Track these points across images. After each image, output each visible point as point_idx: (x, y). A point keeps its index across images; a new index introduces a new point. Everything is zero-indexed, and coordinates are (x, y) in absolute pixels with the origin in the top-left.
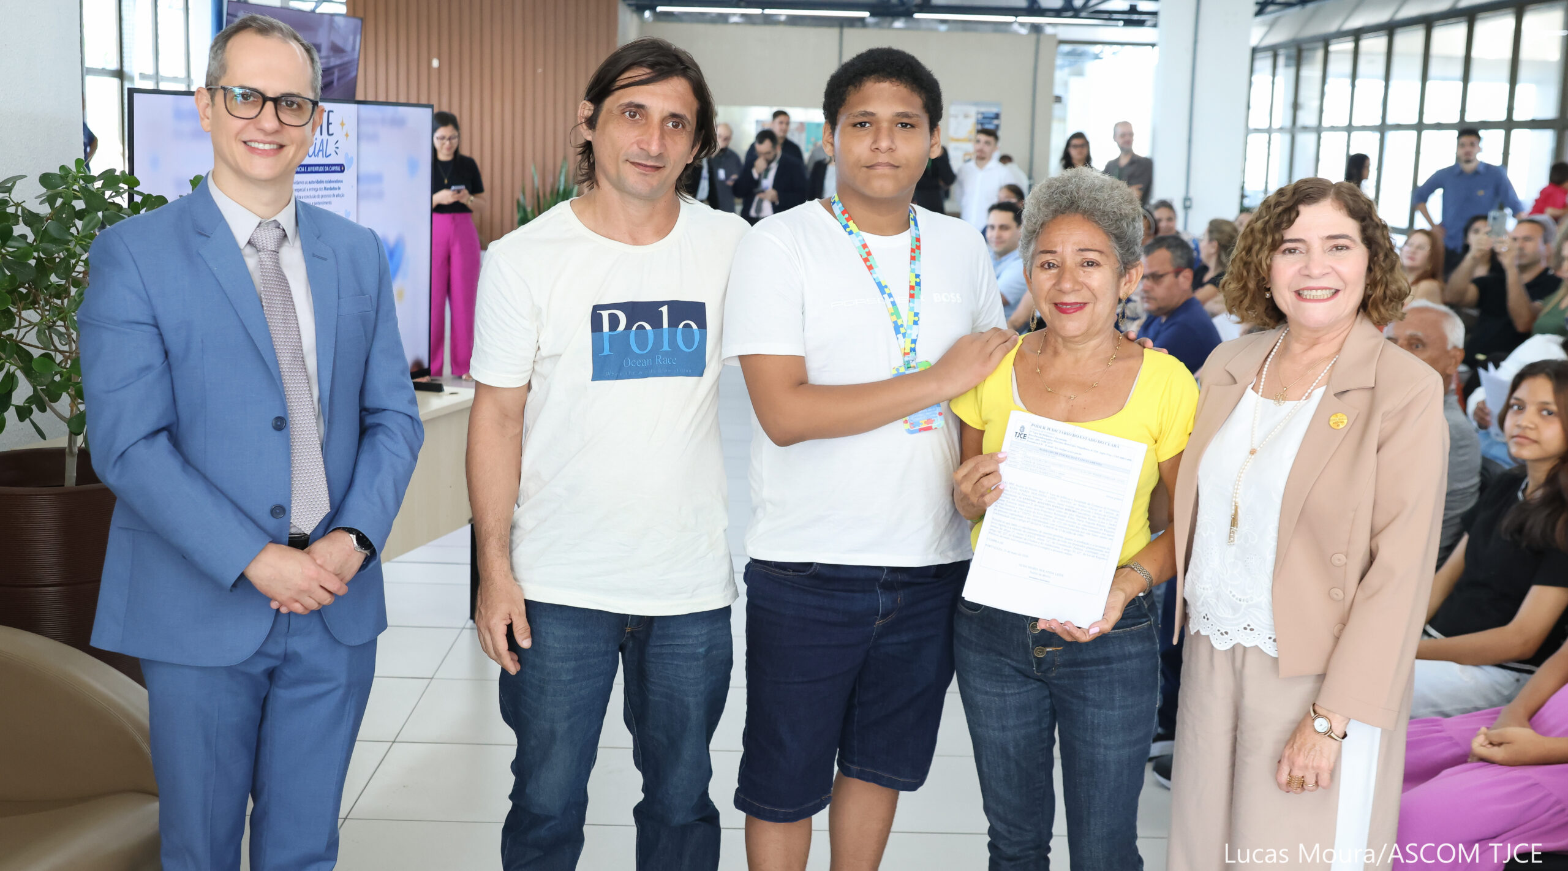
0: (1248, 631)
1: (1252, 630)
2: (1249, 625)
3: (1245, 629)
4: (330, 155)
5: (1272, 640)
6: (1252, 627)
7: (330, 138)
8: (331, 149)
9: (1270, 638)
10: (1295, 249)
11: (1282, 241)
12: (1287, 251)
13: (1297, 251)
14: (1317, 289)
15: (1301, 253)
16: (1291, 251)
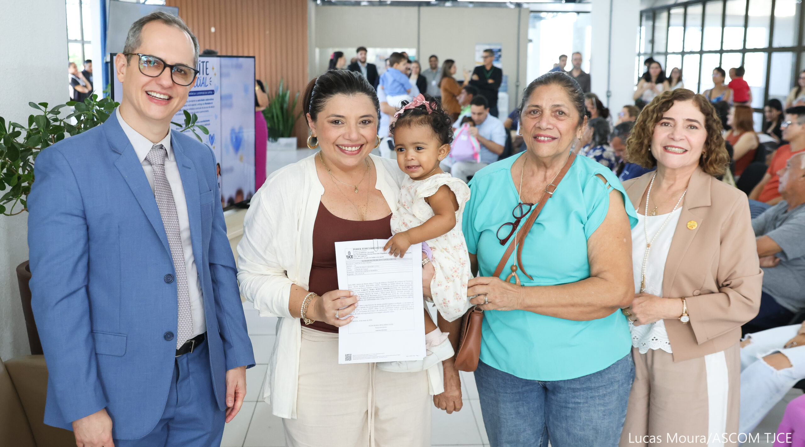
0: (655, 341)
1: (656, 340)
2: (654, 338)
3: (653, 340)
4: (207, 85)
5: (667, 344)
6: (656, 338)
7: (207, 76)
8: (208, 82)
9: (666, 343)
10: (668, 123)
11: (662, 118)
12: (663, 124)
13: (669, 125)
14: (676, 147)
15: (671, 126)
16: (666, 124)
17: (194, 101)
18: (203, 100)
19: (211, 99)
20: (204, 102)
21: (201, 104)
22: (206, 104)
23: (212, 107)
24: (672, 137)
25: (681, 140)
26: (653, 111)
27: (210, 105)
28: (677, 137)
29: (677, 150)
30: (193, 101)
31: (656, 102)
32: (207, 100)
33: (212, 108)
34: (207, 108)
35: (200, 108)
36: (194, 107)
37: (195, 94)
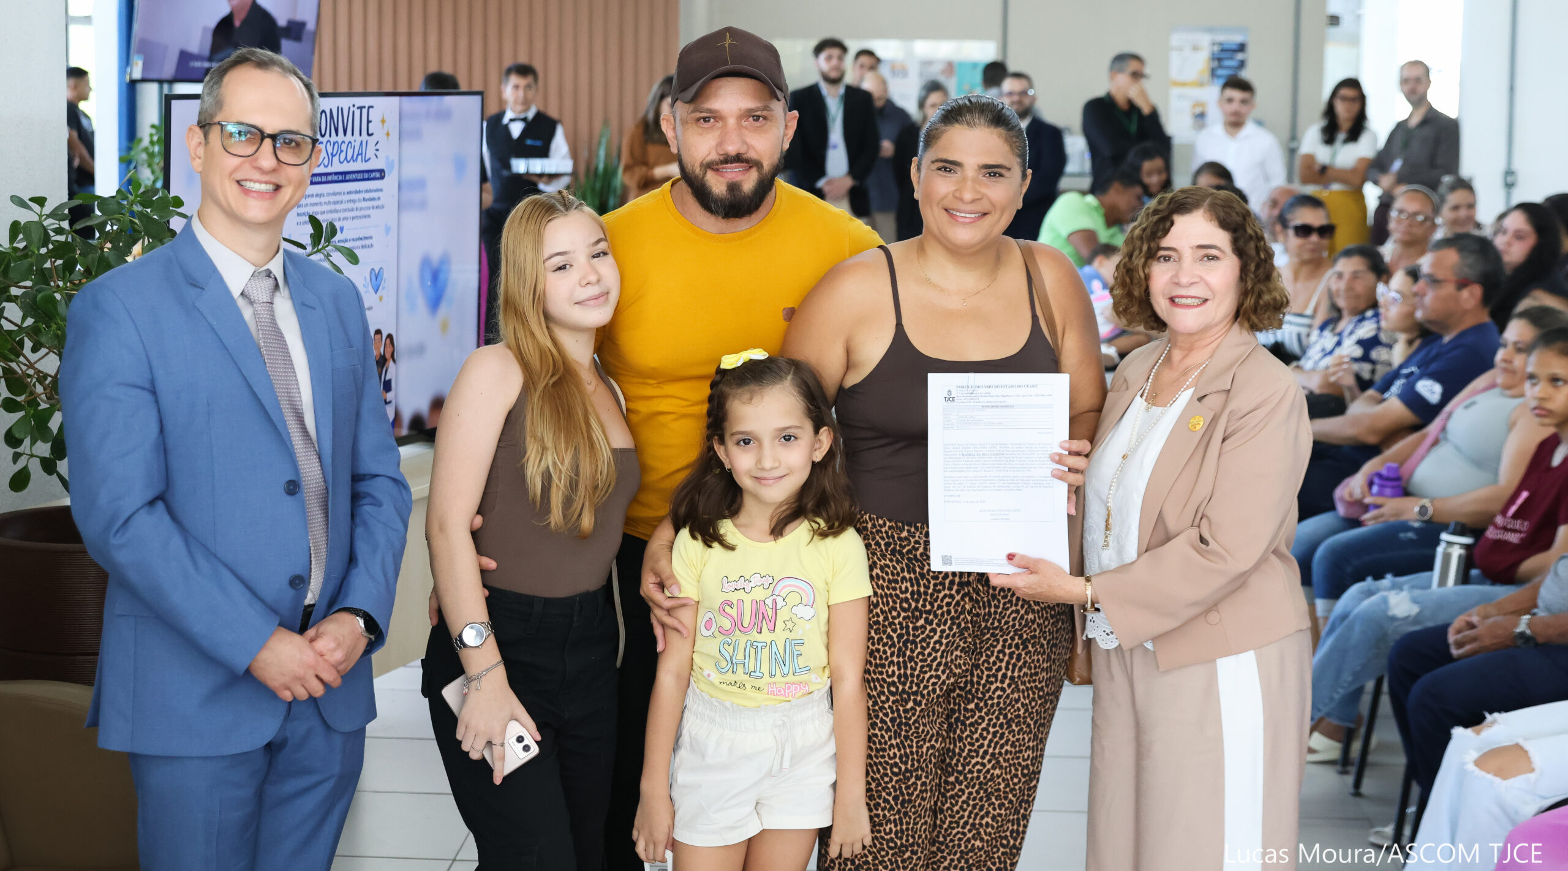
10: (1170, 257)
11: (1159, 249)
12: (1162, 259)
13: (1172, 260)
14: (1187, 297)
15: (1175, 261)
16: (1167, 259)
17: (340, 194)
18: (360, 192)
19: (377, 190)
20: (361, 196)
21: (354, 201)
22: (364, 200)
23: (377, 207)
24: (1176, 281)
25: (1192, 283)
26: (1141, 238)
27: (375, 203)
28: (1184, 280)
29: (1189, 301)
30: (335, 194)
31: (1144, 221)
32: (367, 191)
33: (379, 210)
34: (368, 208)
35: (352, 210)
36: (339, 207)
37: (341, 178)
